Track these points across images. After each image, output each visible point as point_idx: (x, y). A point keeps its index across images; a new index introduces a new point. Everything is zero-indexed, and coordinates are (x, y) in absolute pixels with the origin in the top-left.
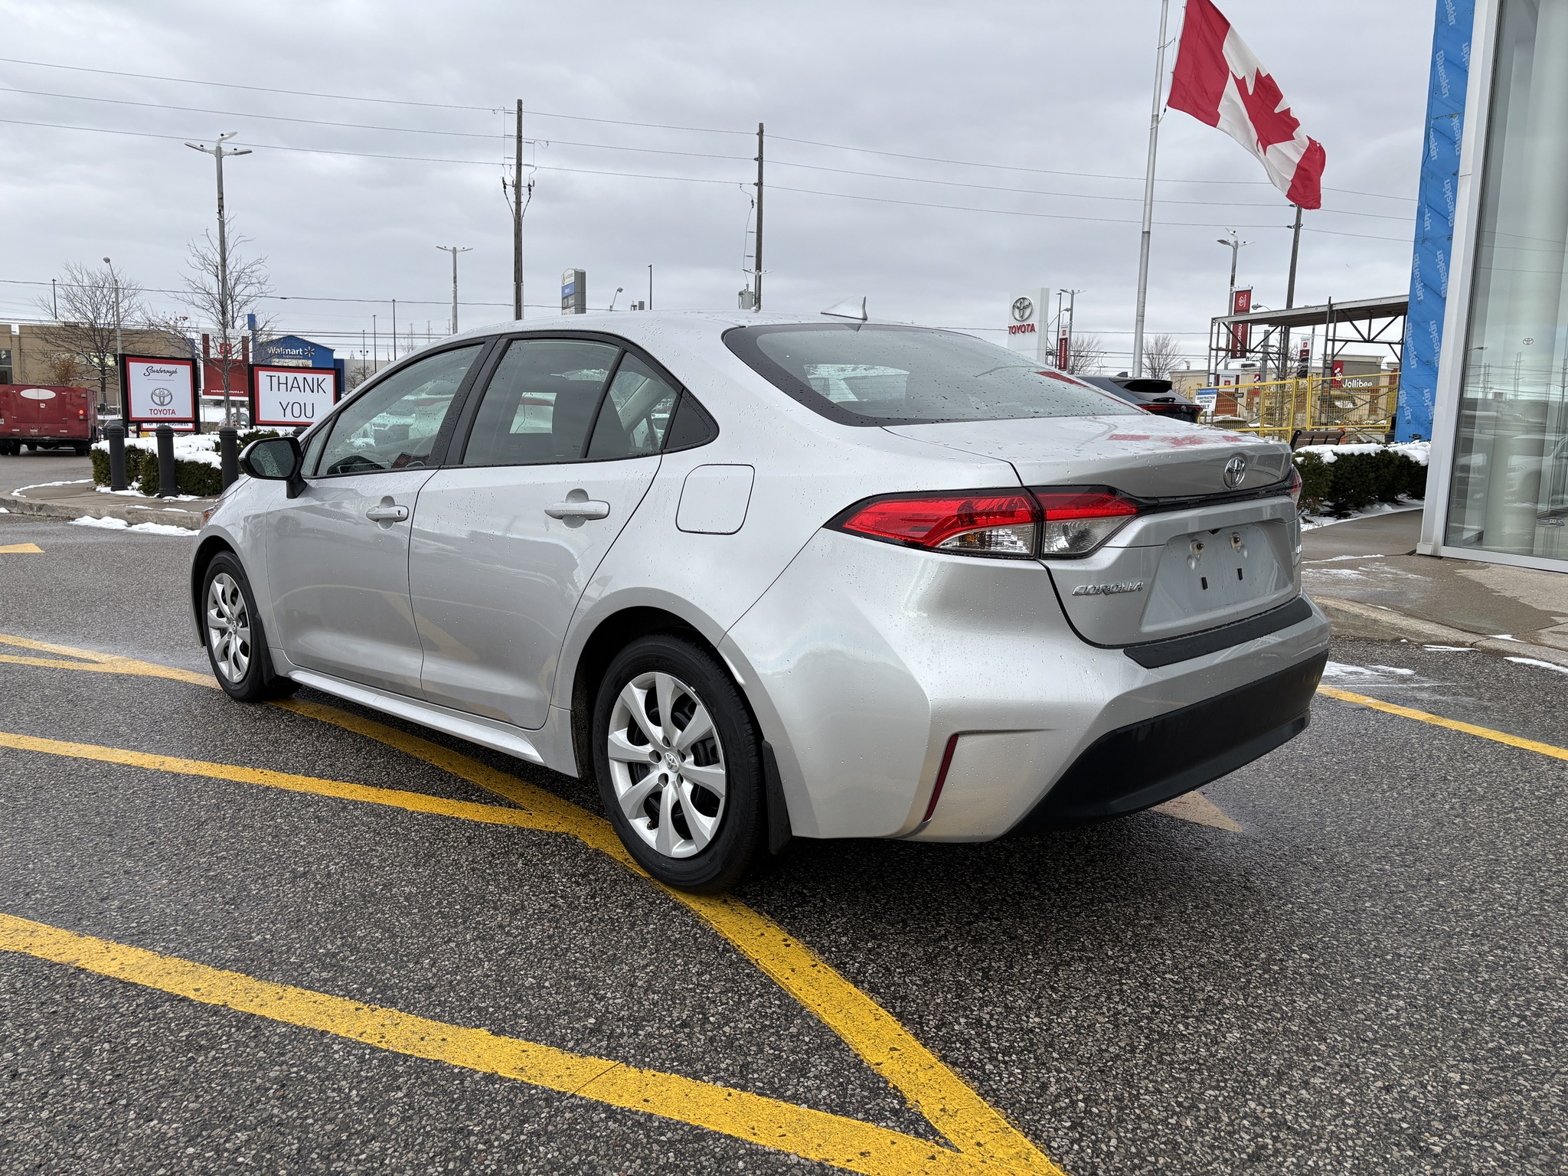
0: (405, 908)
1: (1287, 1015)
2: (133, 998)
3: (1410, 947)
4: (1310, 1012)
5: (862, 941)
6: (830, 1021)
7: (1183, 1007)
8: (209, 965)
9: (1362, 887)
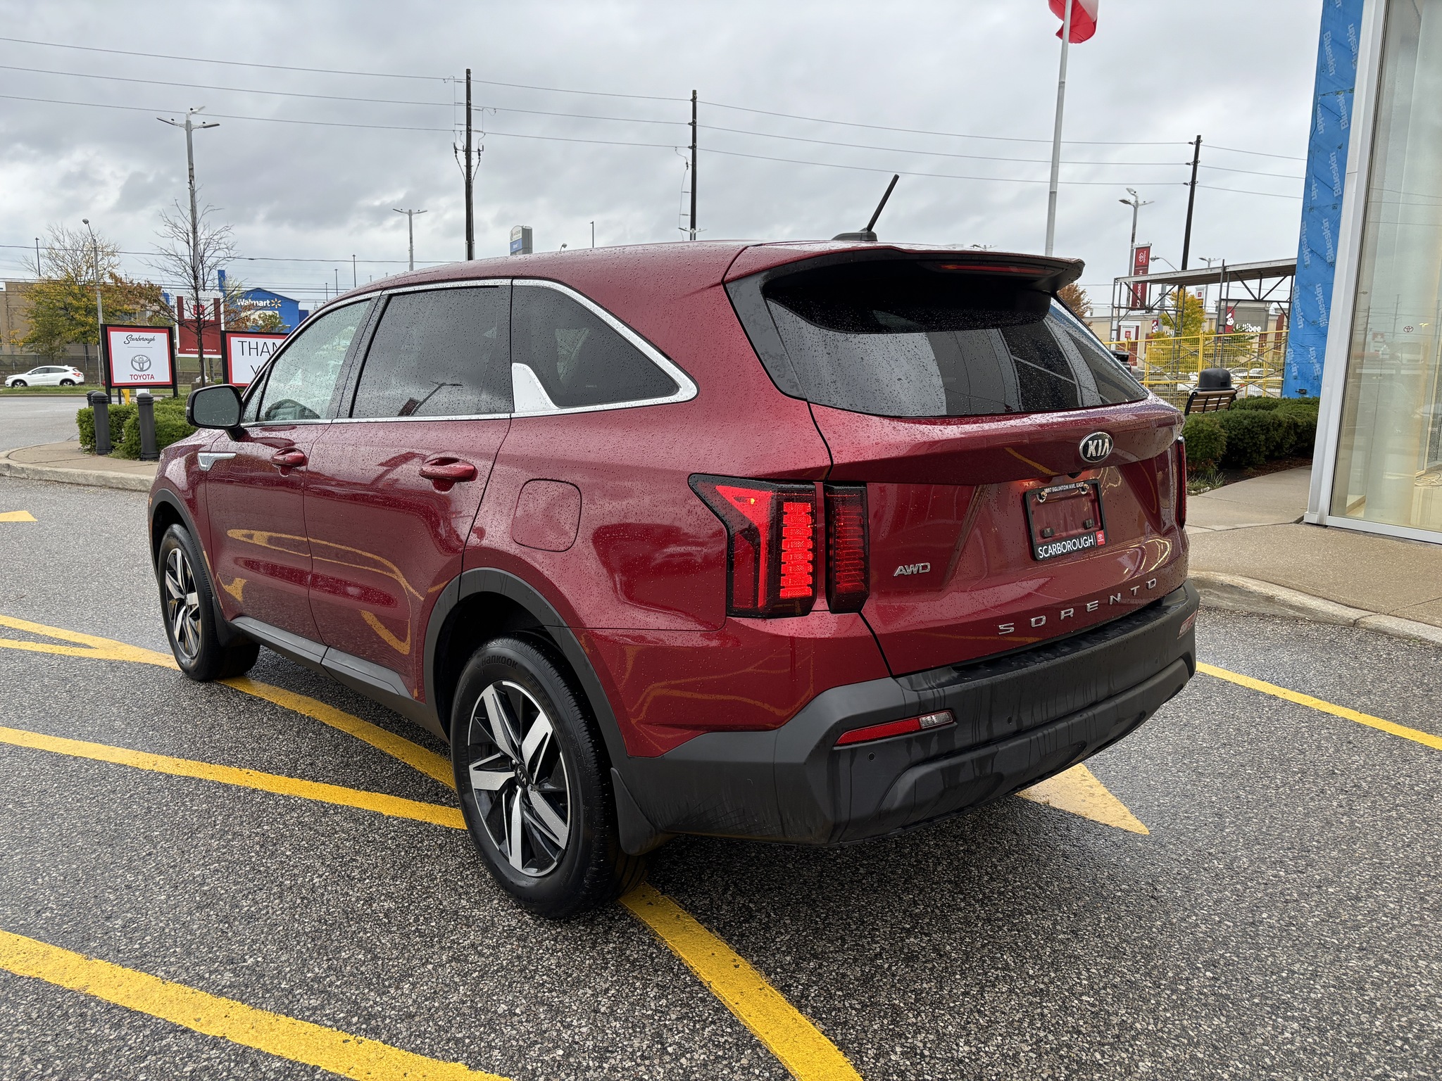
0: (385, 926)
1: (1193, 1040)
2: (137, 1029)
3: (1303, 963)
4: (1214, 1037)
5: (804, 960)
6: (779, 1053)
7: (1099, 1033)
8: (207, 992)
9: (1259, 895)
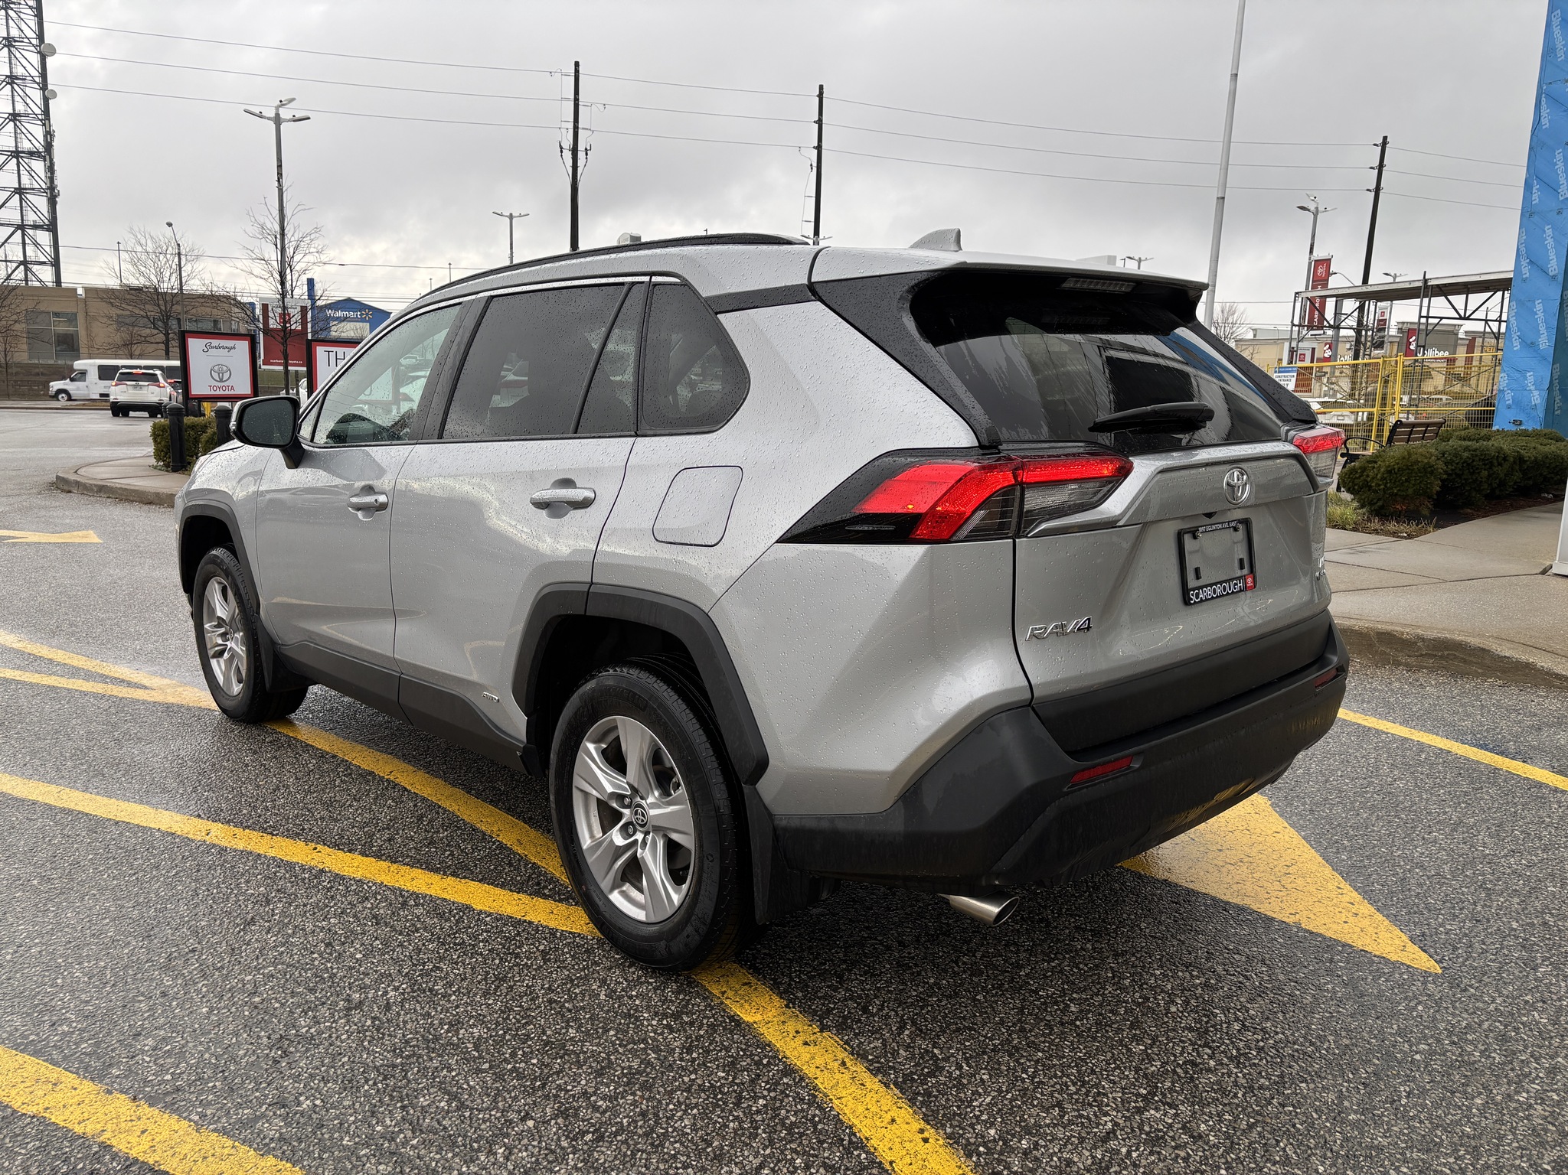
0: (474, 1061)
8: (250, 1146)
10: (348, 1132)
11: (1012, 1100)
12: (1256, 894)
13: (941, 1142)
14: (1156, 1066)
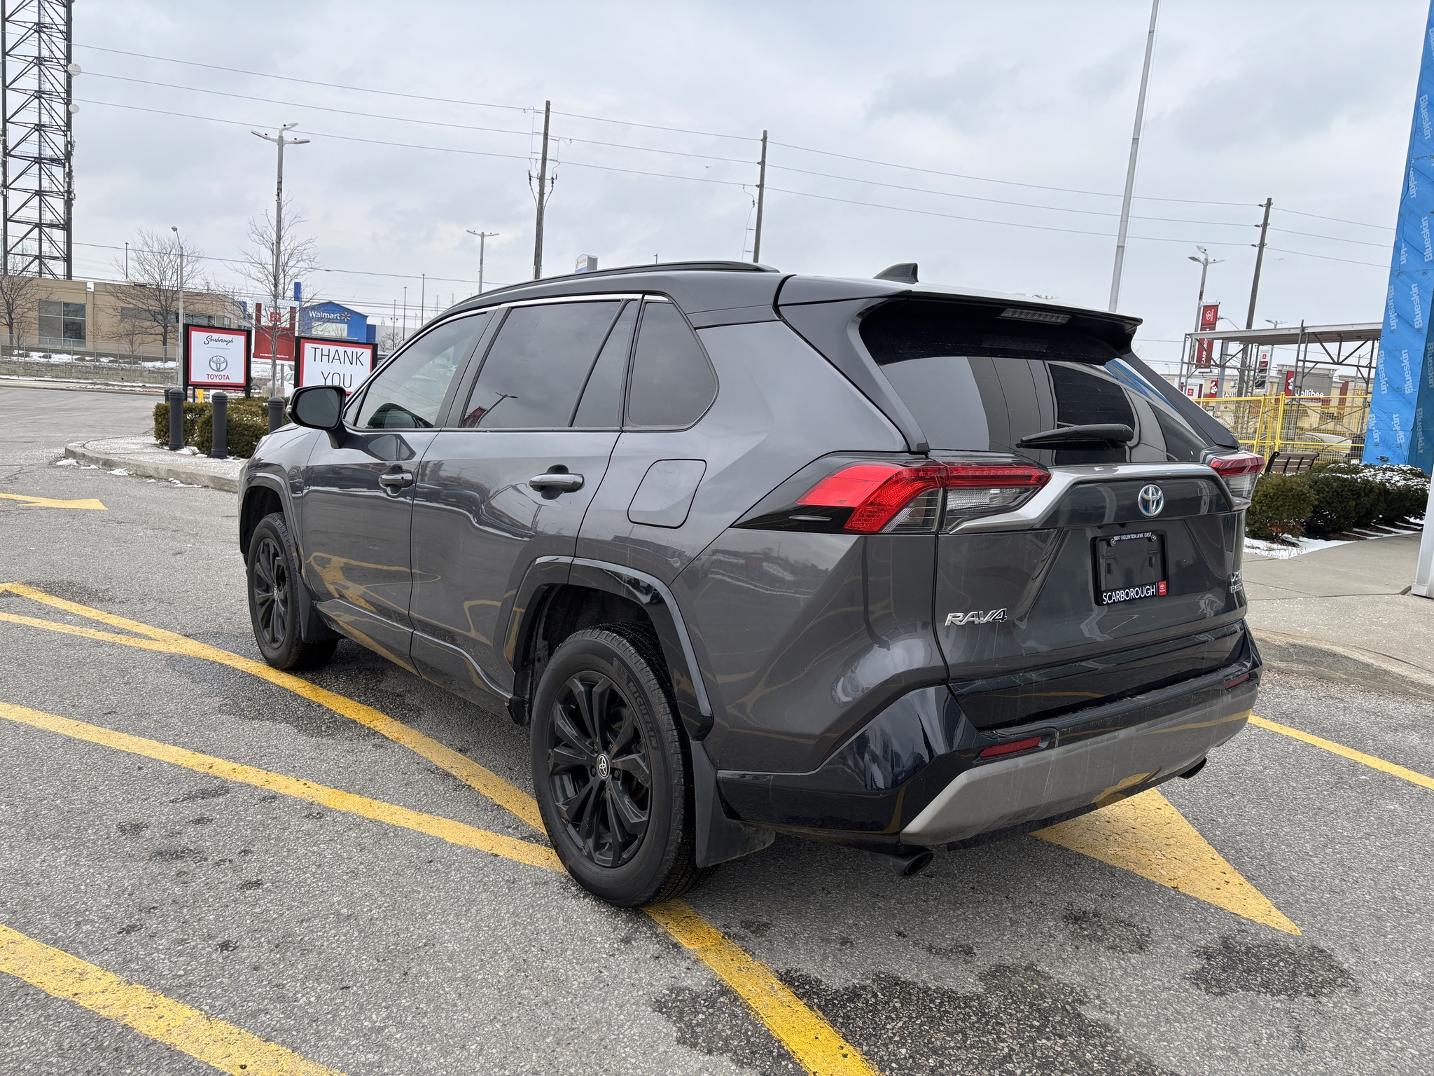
8: (255, 1034)
10: (340, 1025)
11: (921, 1025)
12: (1139, 860)
13: (859, 1057)
14: (1048, 1003)
